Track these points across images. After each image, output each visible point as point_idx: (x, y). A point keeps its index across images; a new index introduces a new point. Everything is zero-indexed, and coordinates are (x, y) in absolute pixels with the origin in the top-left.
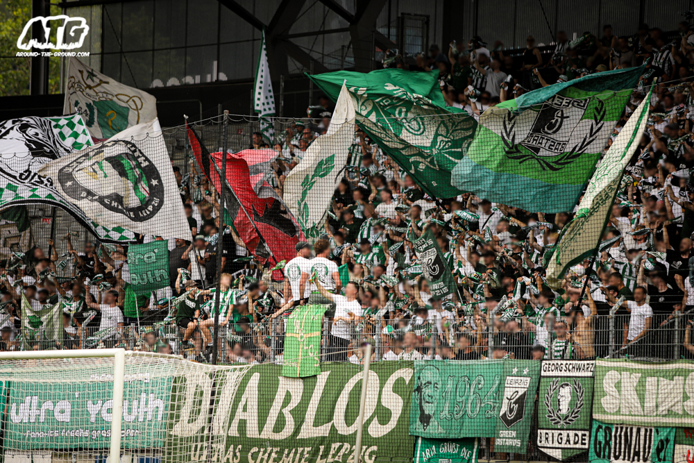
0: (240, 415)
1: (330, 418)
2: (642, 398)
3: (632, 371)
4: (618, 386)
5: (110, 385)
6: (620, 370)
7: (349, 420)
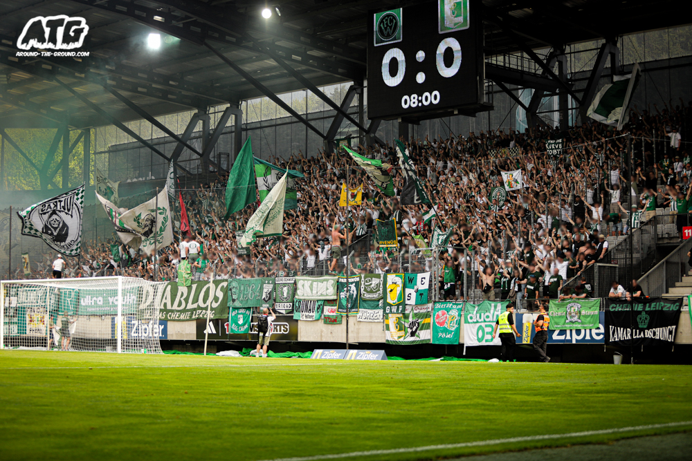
0: (164, 301)
1: (197, 301)
2: (312, 290)
3: (308, 280)
4: (303, 286)
5: (117, 290)
6: (304, 280)
7: (205, 301)
